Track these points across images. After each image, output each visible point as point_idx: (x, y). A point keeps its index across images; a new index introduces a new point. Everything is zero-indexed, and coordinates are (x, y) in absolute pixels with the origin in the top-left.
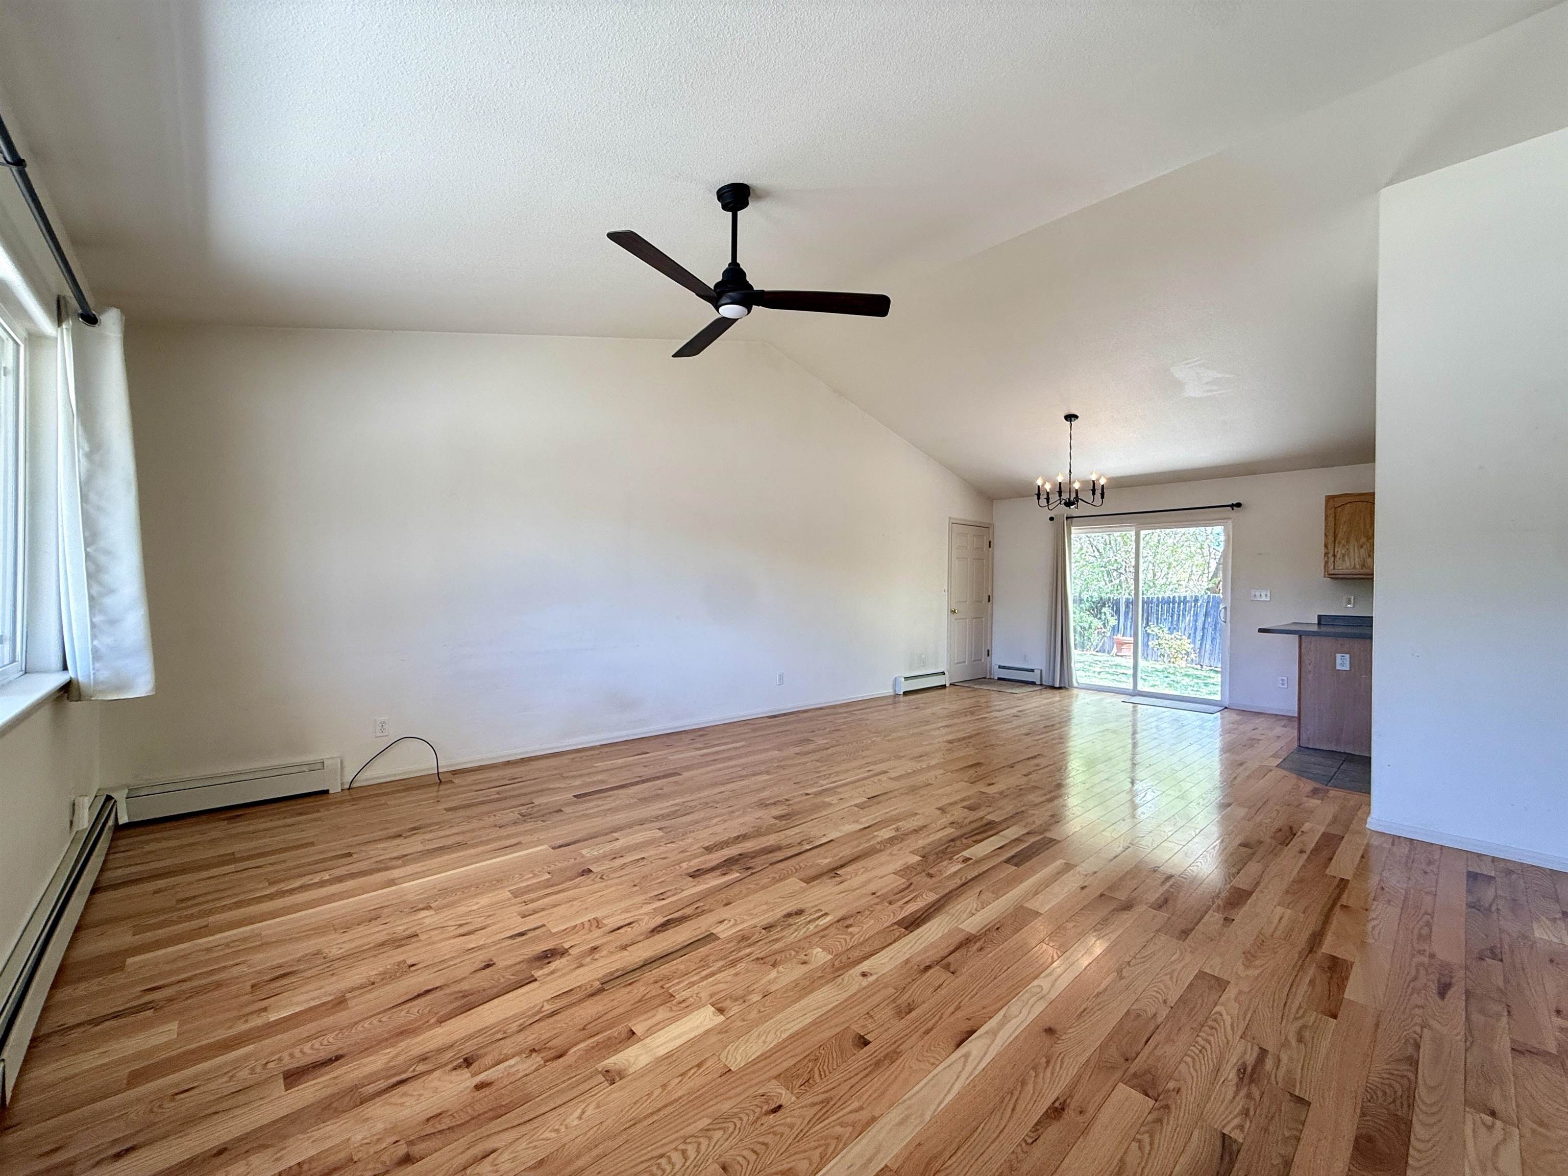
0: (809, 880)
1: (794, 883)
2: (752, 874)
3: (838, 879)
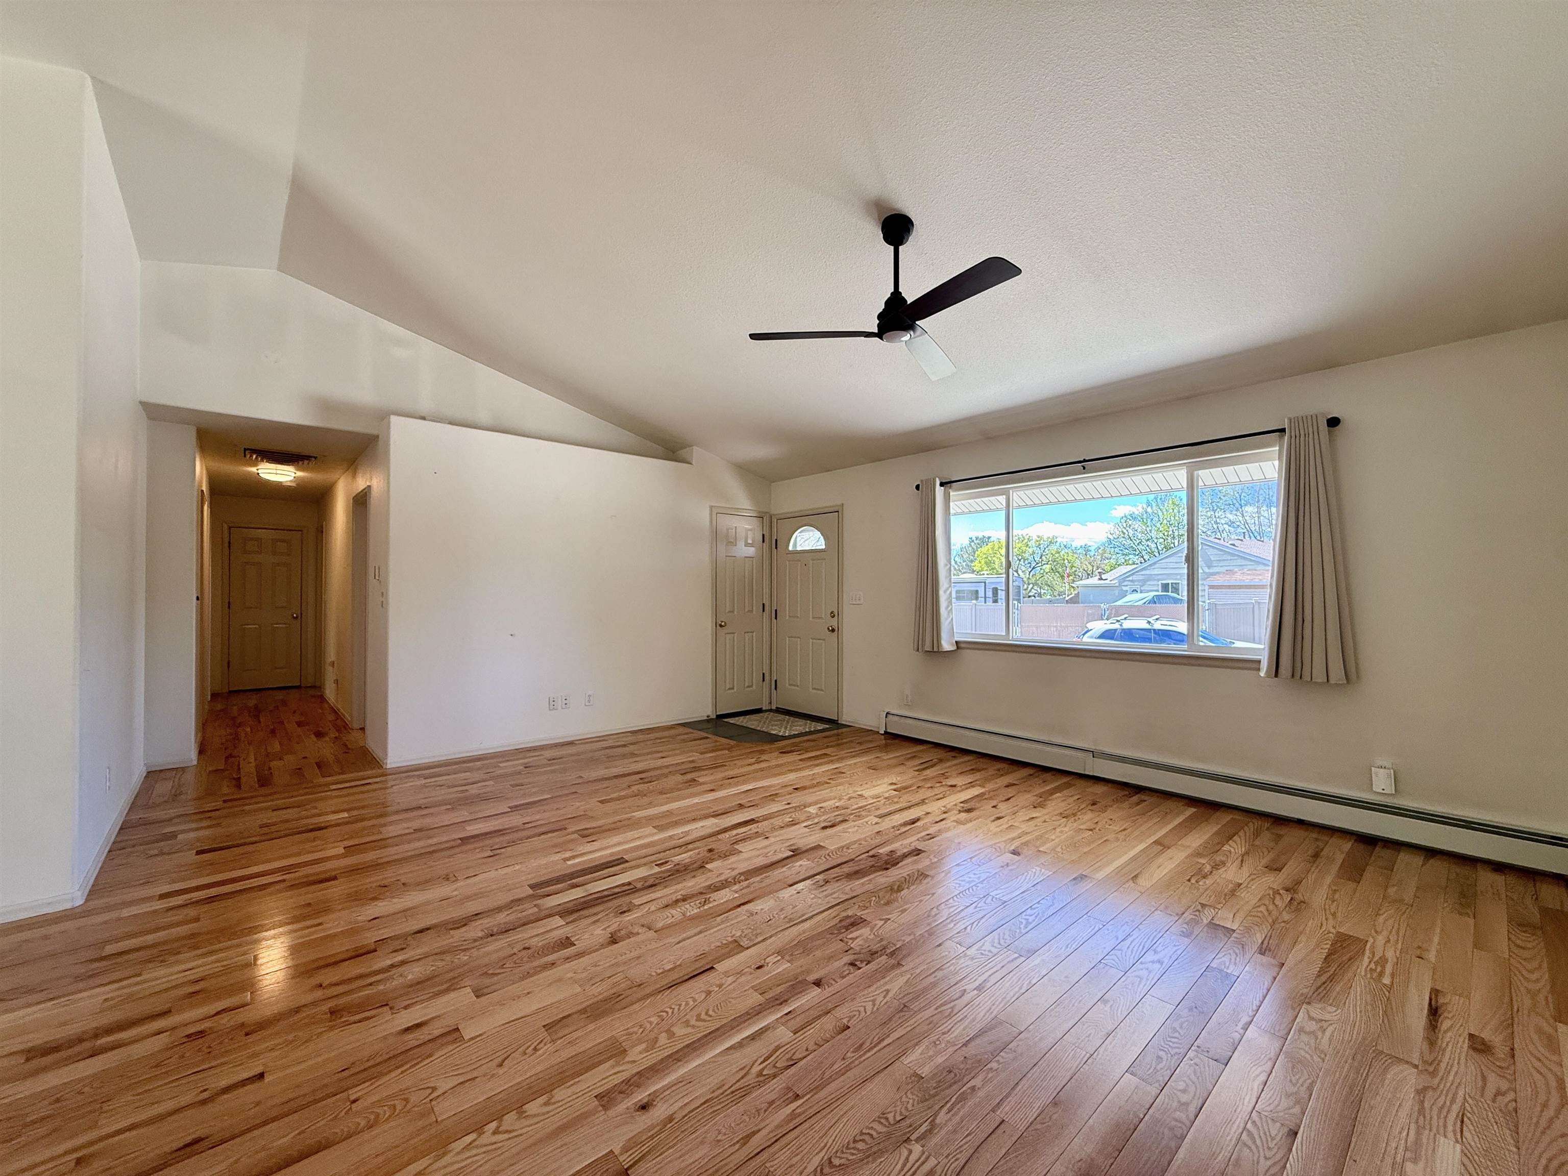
0: (818, 847)
1: (832, 845)
2: (868, 852)
3: (793, 848)
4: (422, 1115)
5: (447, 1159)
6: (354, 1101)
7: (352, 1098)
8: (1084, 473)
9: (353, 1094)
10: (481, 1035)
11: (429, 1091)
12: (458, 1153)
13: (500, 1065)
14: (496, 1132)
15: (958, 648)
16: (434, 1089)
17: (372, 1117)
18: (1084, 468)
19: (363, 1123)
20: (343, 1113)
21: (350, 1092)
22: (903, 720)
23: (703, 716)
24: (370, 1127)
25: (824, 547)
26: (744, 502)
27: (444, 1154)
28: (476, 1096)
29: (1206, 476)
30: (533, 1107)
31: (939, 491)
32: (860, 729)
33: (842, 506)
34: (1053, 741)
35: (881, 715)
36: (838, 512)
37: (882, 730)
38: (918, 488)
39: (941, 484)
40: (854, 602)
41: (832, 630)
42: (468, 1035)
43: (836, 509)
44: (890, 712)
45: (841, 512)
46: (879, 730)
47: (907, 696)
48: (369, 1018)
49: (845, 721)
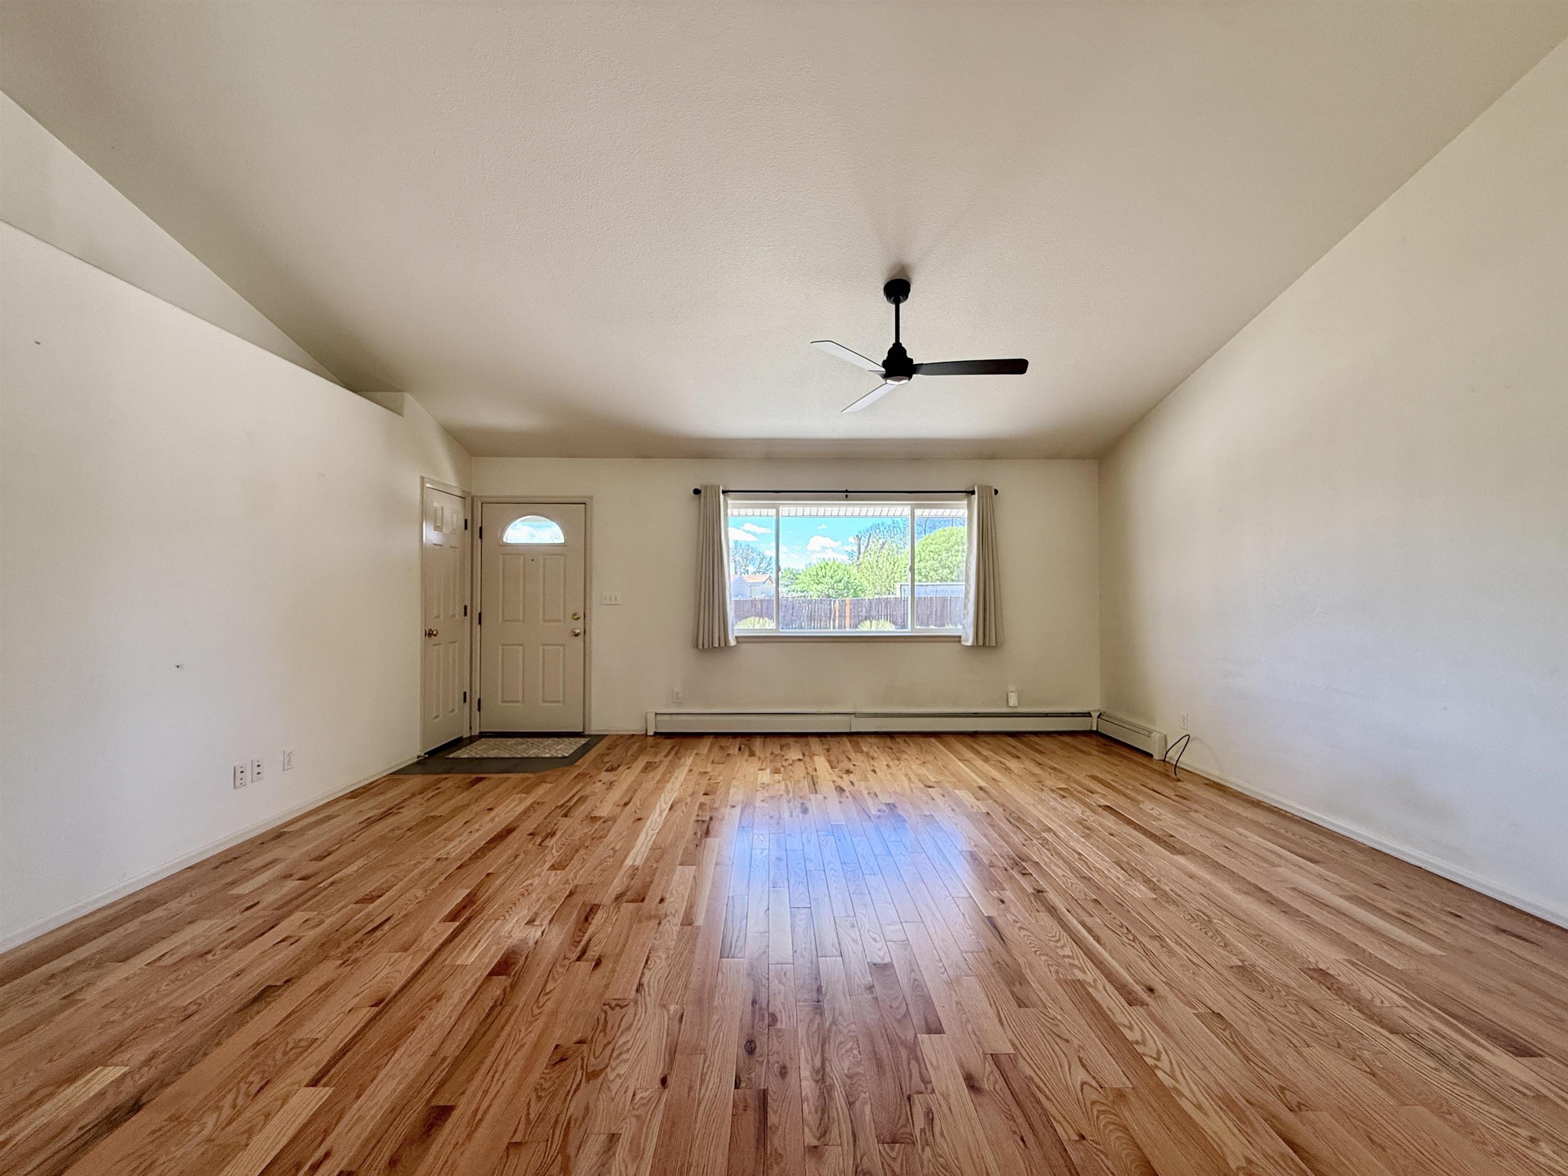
4: (1122, 1096)
5: (1183, 1088)
6: (1082, 1136)
7: (1075, 1137)
8: (845, 500)
9: (1067, 1135)
10: (1013, 1044)
11: (1086, 1085)
12: (1179, 1082)
13: (1067, 1040)
14: (1158, 1059)
15: (738, 642)
16: (1084, 1083)
17: (1112, 1127)
18: (847, 496)
19: (1119, 1133)
21: (1064, 1138)
22: (675, 717)
23: (413, 758)
24: (1125, 1129)
25: (563, 541)
26: (450, 478)
27: (1178, 1090)
28: (1102, 1061)
29: (918, 512)
30: (1134, 1037)
31: (722, 496)
32: (622, 736)
33: (591, 498)
34: (823, 711)
35: (648, 718)
36: (585, 504)
37: (651, 733)
38: (697, 492)
39: (724, 492)
40: (608, 602)
41: (577, 635)
42: (1006, 1048)
43: (582, 500)
44: (659, 712)
45: (588, 504)
46: (644, 733)
47: (677, 694)
48: (928, 1112)
49: (594, 731)
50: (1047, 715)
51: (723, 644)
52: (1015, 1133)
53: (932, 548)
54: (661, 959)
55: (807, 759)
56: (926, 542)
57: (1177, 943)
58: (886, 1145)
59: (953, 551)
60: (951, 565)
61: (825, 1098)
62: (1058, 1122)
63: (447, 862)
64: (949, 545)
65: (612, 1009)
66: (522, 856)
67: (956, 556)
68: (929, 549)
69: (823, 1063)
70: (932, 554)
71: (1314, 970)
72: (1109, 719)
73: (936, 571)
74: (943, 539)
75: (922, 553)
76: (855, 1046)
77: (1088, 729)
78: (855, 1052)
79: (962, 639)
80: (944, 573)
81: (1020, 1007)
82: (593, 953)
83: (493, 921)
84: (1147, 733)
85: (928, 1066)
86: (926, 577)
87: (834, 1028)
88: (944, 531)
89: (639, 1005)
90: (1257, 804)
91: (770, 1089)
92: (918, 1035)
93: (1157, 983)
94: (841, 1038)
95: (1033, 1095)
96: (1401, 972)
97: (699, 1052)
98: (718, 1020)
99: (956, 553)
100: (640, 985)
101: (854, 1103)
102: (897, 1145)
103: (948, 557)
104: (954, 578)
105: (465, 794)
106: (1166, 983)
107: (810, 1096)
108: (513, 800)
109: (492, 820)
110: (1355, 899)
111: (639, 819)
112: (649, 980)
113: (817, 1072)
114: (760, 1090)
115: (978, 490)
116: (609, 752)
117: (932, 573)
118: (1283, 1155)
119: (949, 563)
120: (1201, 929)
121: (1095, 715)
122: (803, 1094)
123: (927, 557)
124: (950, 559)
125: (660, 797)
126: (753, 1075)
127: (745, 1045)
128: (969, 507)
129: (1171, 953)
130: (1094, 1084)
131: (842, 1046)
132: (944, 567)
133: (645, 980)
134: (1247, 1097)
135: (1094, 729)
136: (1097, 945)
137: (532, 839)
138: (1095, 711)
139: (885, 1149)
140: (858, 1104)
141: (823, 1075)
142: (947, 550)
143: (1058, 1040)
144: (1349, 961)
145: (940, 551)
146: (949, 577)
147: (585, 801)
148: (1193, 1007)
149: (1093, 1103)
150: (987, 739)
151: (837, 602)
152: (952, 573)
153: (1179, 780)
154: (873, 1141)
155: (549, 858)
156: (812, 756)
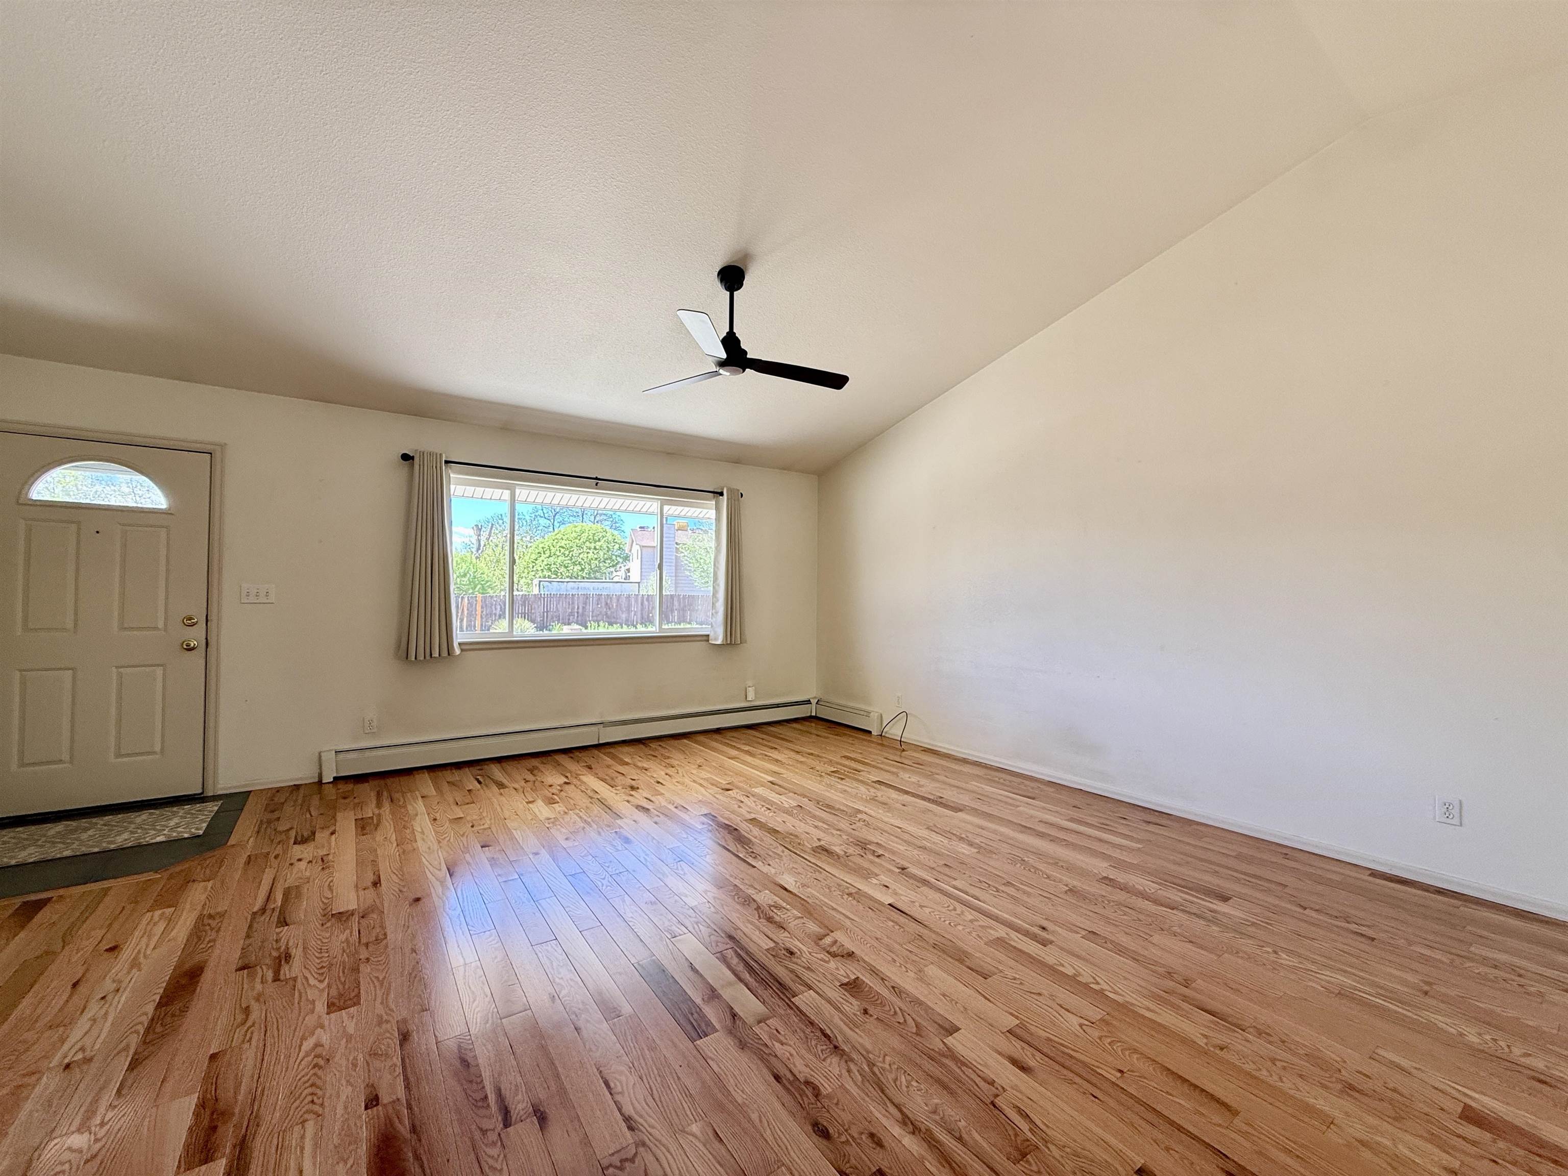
4: (1107, 1023)
5: (1128, 999)
6: (1121, 1071)
7: (1119, 1075)
8: (597, 489)
9: (1113, 1076)
10: (1011, 1014)
11: (1084, 1027)
12: (1123, 996)
13: (1040, 994)
14: (1098, 983)
16: (1081, 1025)
17: (1127, 1053)
19: (1135, 1056)
20: (1135, 1074)
21: (1114, 1080)
24: (1135, 1051)
25: (164, 507)
27: (1128, 1002)
28: (1073, 1001)
30: (1070, 971)
31: (444, 467)
32: (278, 790)
33: (223, 446)
34: (567, 724)
35: (323, 758)
36: (211, 454)
37: (328, 778)
38: (406, 457)
39: (447, 462)
40: (252, 599)
41: (190, 649)
42: (1013, 1022)
43: (209, 448)
44: (341, 748)
45: (218, 456)
46: (316, 780)
47: (371, 721)
48: (1019, 1111)
49: (221, 789)
50: (778, 706)
51: (445, 653)
52: (1084, 1093)
53: (563, 543)
54: (621, 1073)
55: (575, 781)
56: (557, 537)
57: (1022, 884)
58: (1021, 1162)
59: (585, 548)
60: (583, 562)
61: (935, 1146)
62: (1098, 1067)
63: (94, 1065)
64: (581, 541)
65: (621, 1169)
66: (255, 1006)
67: (588, 553)
68: (559, 544)
69: (901, 1111)
70: (562, 550)
71: (1102, 879)
72: (828, 704)
73: (566, 567)
74: (574, 535)
75: (552, 548)
76: (909, 1078)
77: (809, 714)
78: (914, 1084)
79: (710, 638)
80: (575, 570)
81: (986, 978)
82: (520, 1107)
83: (297, 1129)
84: (865, 714)
85: (979, 1067)
86: (556, 573)
87: (876, 1069)
88: (576, 527)
89: (651, 1145)
90: (965, 761)
91: (882, 1167)
92: (944, 1040)
93: (1045, 924)
94: (891, 1077)
95: (1063, 1053)
96: (1137, 864)
97: (776, 1167)
98: (760, 1117)
99: (588, 551)
100: (627, 1119)
101: (961, 1136)
102: (1028, 1156)
103: (580, 554)
104: (584, 575)
105: (22, 935)
106: (1046, 919)
107: (923, 1153)
108: (152, 923)
109: (135, 964)
110: (1072, 820)
111: (418, 900)
112: (634, 1108)
113: (905, 1124)
114: (874, 1173)
115: (727, 492)
116: (276, 815)
117: (562, 569)
118: (1212, 1022)
119: (580, 560)
120: (1024, 868)
121: (814, 702)
122: (916, 1155)
123: (558, 553)
124: (581, 556)
125: (421, 862)
126: (853, 1161)
127: (814, 1131)
128: (718, 509)
129: (1029, 894)
130: (1087, 1023)
131: (898, 1083)
132: (574, 564)
133: (629, 1110)
134: (1163, 989)
135: (814, 714)
136: (980, 903)
137: (252, 977)
138: (813, 698)
139: (1023, 1166)
140: (965, 1136)
141: (912, 1124)
142: (580, 547)
143: (1033, 995)
144: (1110, 866)
145: (572, 547)
146: (580, 573)
147: (299, 895)
148: (1078, 933)
149: (1100, 1038)
150: (735, 734)
151: (466, 600)
152: (583, 570)
153: (904, 750)
154: (1009, 1165)
155: (311, 994)
156: (577, 776)
